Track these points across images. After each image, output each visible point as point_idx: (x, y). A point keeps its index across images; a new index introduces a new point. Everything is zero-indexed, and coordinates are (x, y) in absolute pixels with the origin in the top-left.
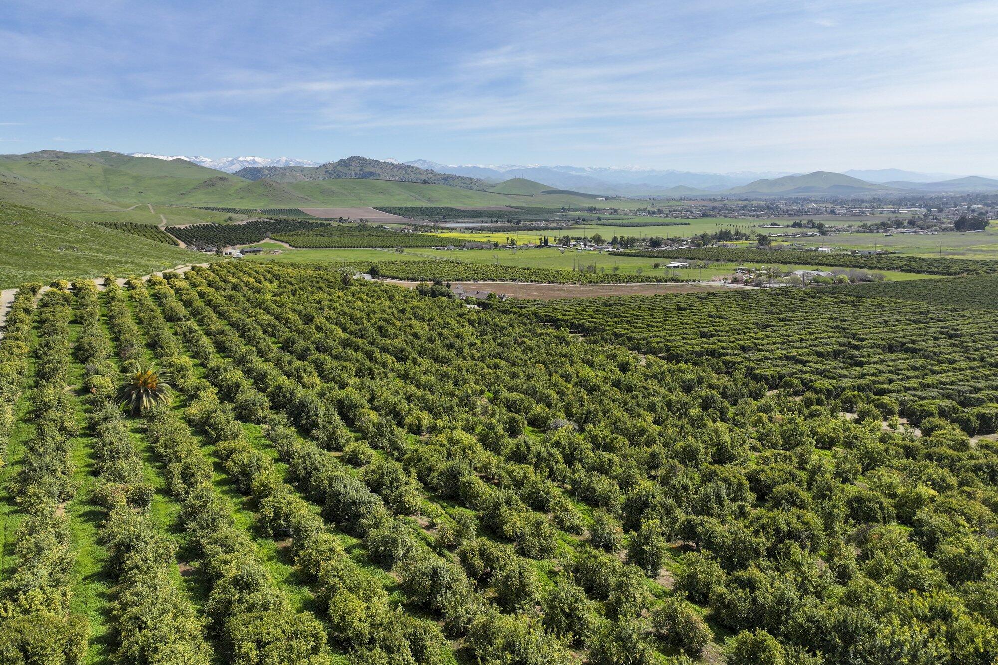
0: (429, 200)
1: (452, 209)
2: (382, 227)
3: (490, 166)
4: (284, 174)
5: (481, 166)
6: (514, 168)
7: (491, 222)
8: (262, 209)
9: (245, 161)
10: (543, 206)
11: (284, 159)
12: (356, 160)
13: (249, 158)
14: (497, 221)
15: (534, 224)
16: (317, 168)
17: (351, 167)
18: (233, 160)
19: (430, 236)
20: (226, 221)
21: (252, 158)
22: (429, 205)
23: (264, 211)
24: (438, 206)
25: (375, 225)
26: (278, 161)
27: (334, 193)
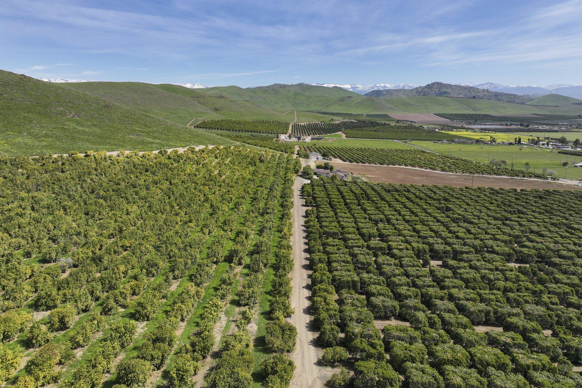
0: (474, 109)
1: (488, 115)
2: (422, 126)
3: (542, 86)
4: (392, 94)
5: (535, 86)
6: (562, 87)
7: (507, 125)
8: (366, 114)
9: (380, 86)
10: (564, 114)
11: (402, 85)
12: (436, 85)
13: (382, 85)
14: (511, 125)
15: (540, 128)
16: (412, 90)
17: (433, 89)
18: (373, 86)
19: (445, 133)
20: (330, 121)
21: (384, 85)
22: (472, 112)
23: (367, 115)
24: (479, 113)
25: (417, 125)
26: (399, 86)
27: (411, 105)
